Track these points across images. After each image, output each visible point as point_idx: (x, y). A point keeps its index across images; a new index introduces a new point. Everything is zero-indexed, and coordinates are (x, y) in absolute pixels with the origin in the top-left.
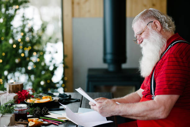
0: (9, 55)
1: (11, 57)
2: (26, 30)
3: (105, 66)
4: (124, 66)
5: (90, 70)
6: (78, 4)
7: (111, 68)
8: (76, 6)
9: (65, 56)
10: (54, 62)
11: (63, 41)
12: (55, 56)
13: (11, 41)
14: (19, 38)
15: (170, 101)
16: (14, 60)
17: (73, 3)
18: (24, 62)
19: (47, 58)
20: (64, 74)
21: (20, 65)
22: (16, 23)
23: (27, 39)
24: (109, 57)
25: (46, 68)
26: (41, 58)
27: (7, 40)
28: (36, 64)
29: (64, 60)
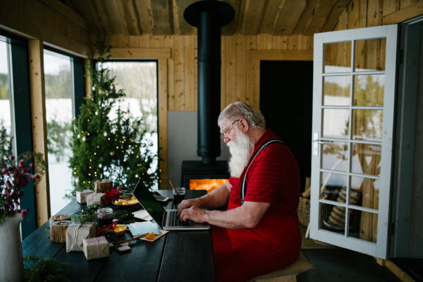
0: (103, 148)
1: (105, 150)
2: (121, 123)
3: (200, 159)
4: (218, 159)
5: (185, 163)
6: (174, 97)
7: (206, 161)
8: (170, 98)
9: (159, 149)
10: (148, 154)
11: (158, 132)
12: (150, 148)
13: (105, 134)
14: (113, 131)
15: (258, 209)
16: (109, 153)
17: (168, 96)
18: (119, 155)
19: (142, 150)
20: (159, 166)
21: (115, 157)
22: (112, 116)
23: (123, 131)
24: (203, 150)
25: (141, 161)
26: (137, 150)
27: (102, 133)
28: (131, 156)
29: (158, 152)
